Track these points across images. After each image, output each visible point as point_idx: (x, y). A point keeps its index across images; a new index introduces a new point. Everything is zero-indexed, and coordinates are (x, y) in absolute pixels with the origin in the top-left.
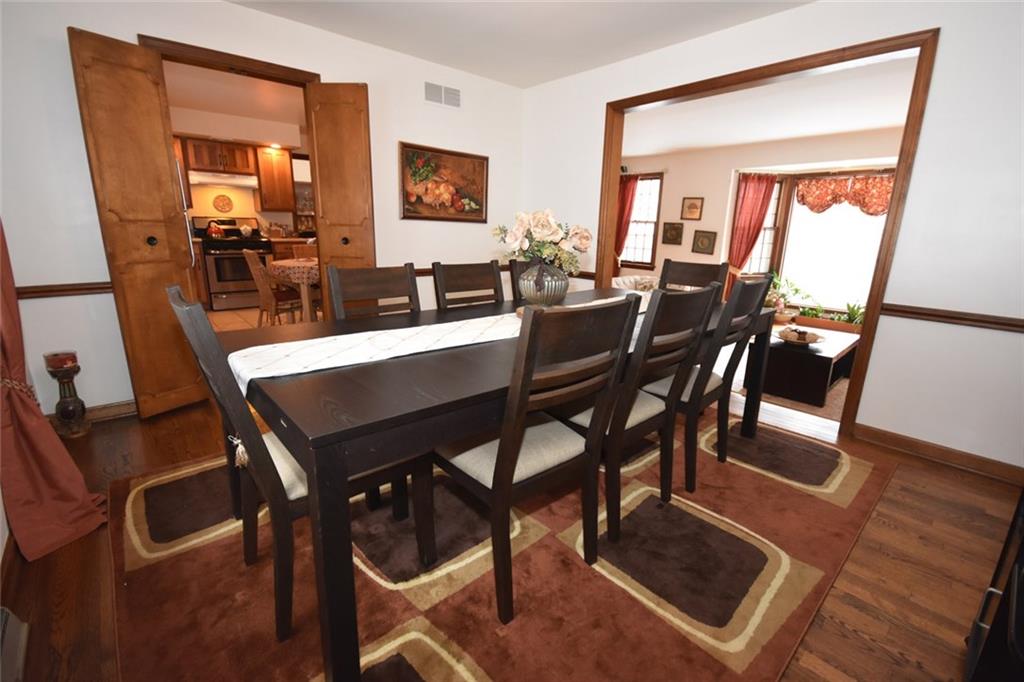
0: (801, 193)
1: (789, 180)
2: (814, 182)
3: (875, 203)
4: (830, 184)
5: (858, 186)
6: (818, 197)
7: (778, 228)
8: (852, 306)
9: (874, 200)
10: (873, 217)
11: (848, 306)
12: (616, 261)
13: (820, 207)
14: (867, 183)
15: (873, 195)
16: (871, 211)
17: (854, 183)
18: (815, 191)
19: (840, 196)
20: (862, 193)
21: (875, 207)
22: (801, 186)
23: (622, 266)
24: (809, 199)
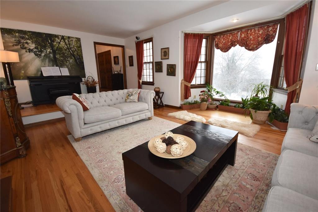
0: (216, 43)
1: (210, 37)
2: (222, 36)
3: (252, 43)
4: (230, 37)
5: (243, 36)
6: (224, 44)
7: (208, 62)
8: (244, 99)
9: (252, 42)
10: (251, 52)
11: (242, 99)
12: (139, 82)
13: (225, 49)
14: (247, 33)
15: (251, 39)
16: (250, 48)
17: (241, 34)
18: (222, 40)
19: (235, 42)
20: (245, 39)
21: (252, 45)
22: (216, 39)
23: (142, 84)
24: (220, 45)
